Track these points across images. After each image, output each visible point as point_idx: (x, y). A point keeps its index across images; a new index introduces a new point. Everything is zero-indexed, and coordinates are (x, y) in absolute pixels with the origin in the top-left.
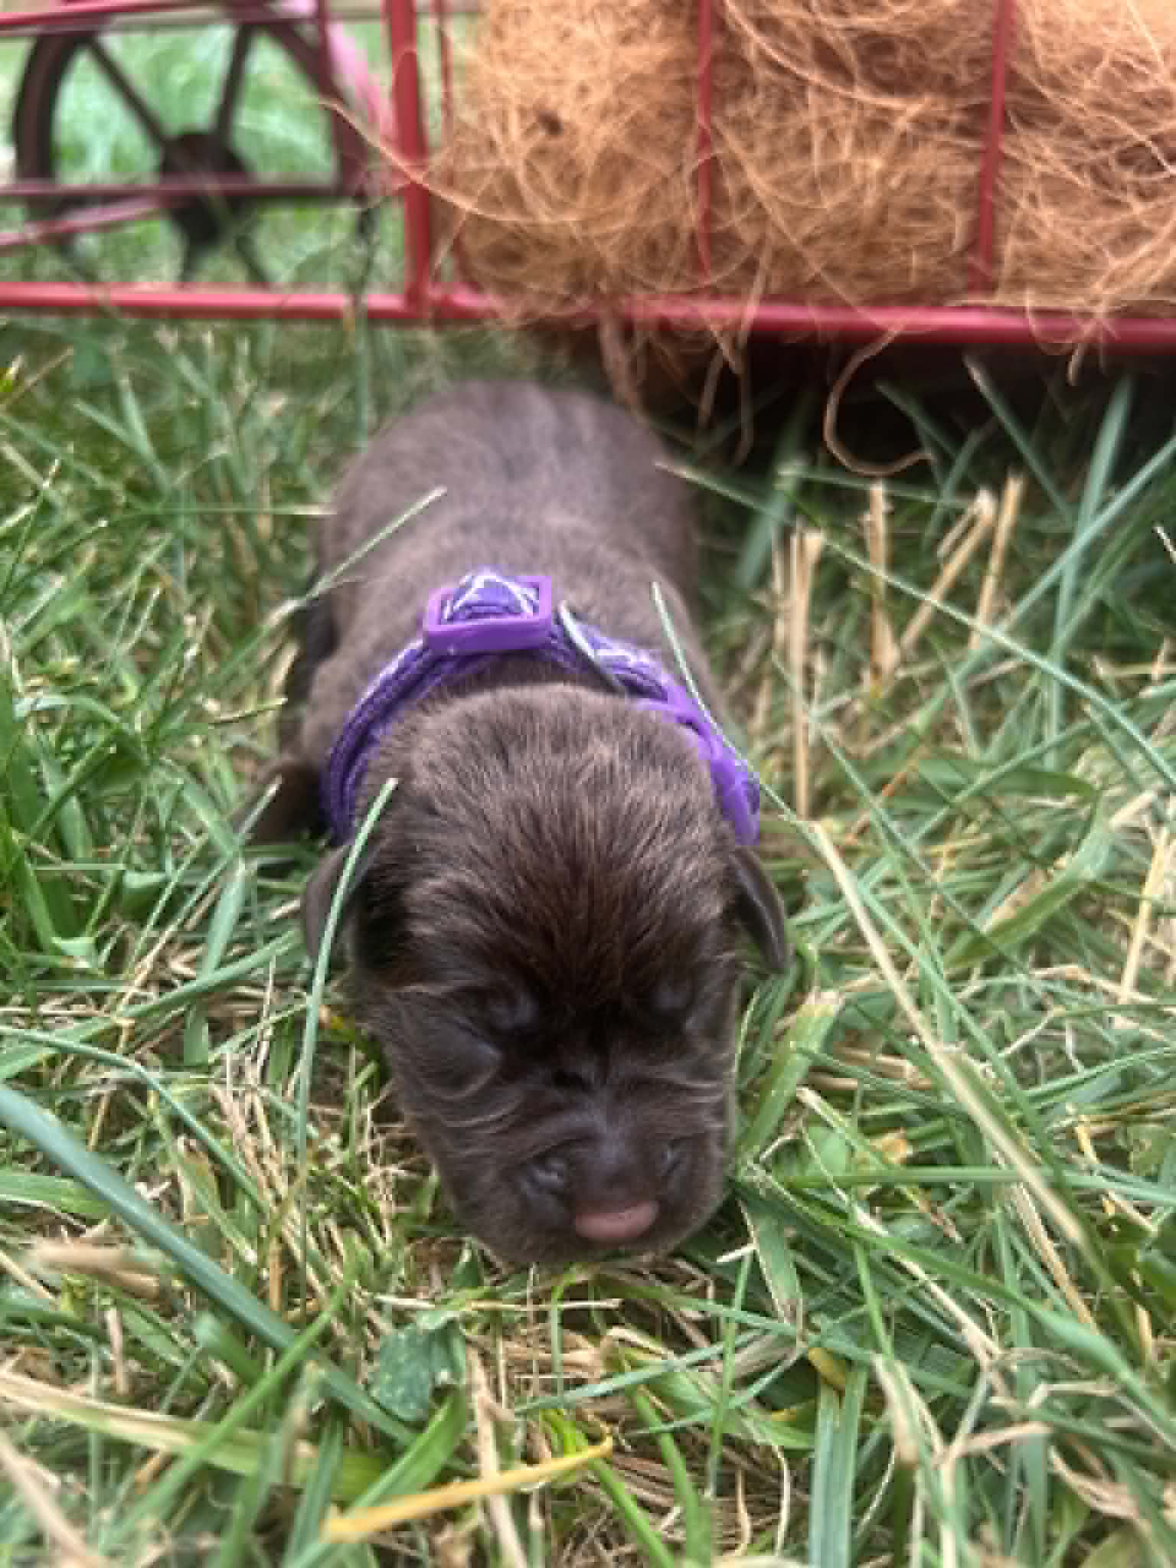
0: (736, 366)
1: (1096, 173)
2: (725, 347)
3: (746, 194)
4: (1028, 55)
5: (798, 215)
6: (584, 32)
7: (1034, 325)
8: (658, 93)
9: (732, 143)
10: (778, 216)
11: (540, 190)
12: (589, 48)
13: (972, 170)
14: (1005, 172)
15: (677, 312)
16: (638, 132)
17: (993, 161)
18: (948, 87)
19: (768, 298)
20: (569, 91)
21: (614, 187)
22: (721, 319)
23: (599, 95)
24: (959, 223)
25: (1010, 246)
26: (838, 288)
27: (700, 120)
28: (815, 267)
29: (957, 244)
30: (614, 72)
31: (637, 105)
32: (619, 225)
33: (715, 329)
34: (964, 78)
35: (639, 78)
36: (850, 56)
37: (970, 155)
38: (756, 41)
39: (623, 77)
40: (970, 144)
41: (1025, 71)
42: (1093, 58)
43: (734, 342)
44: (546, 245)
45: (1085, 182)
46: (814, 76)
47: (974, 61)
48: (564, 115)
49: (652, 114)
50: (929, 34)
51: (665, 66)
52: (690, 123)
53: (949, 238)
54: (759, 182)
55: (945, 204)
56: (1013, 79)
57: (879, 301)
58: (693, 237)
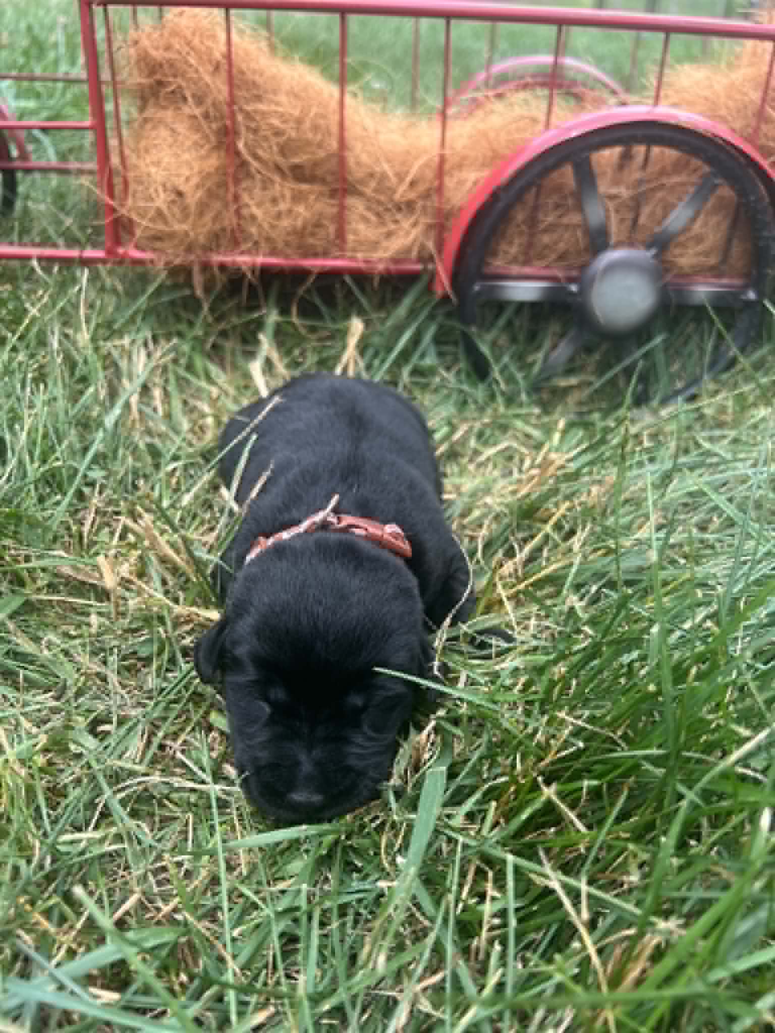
0: (255, 281)
1: (378, 215)
2: (249, 275)
3: (253, 218)
4: (350, 173)
5: (273, 227)
6: (186, 156)
7: (362, 265)
8: (215, 179)
9: (245, 198)
10: (266, 226)
11: (174, 216)
12: (188, 163)
13: (335, 210)
14: (347, 212)
15: (227, 259)
16: (210, 194)
17: (342, 208)
18: (323, 181)
19: (265, 255)
20: (183, 179)
21: (201, 214)
22: (245, 263)
23: (195, 180)
24: (332, 229)
25: (350, 237)
26: (289, 251)
27: (232, 189)
28: (280, 245)
29: (332, 236)
30: (200, 172)
31: (209, 184)
32: (205, 230)
33: (244, 268)
34: (329, 178)
35: (209, 175)
36: (287, 172)
37: (333, 205)
38: (255, 164)
39: (204, 174)
40: (333, 202)
41: (350, 178)
42: (372, 175)
43: (253, 272)
44: (172, 235)
45: (373, 218)
46: (277, 178)
47: (333, 174)
48: (182, 188)
49: (214, 188)
50: (316, 164)
51: (217, 169)
52: (227, 189)
53: (328, 235)
54: (257, 212)
55: (326, 222)
56: (344, 180)
57: (305, 256)
58: (233, 231)
